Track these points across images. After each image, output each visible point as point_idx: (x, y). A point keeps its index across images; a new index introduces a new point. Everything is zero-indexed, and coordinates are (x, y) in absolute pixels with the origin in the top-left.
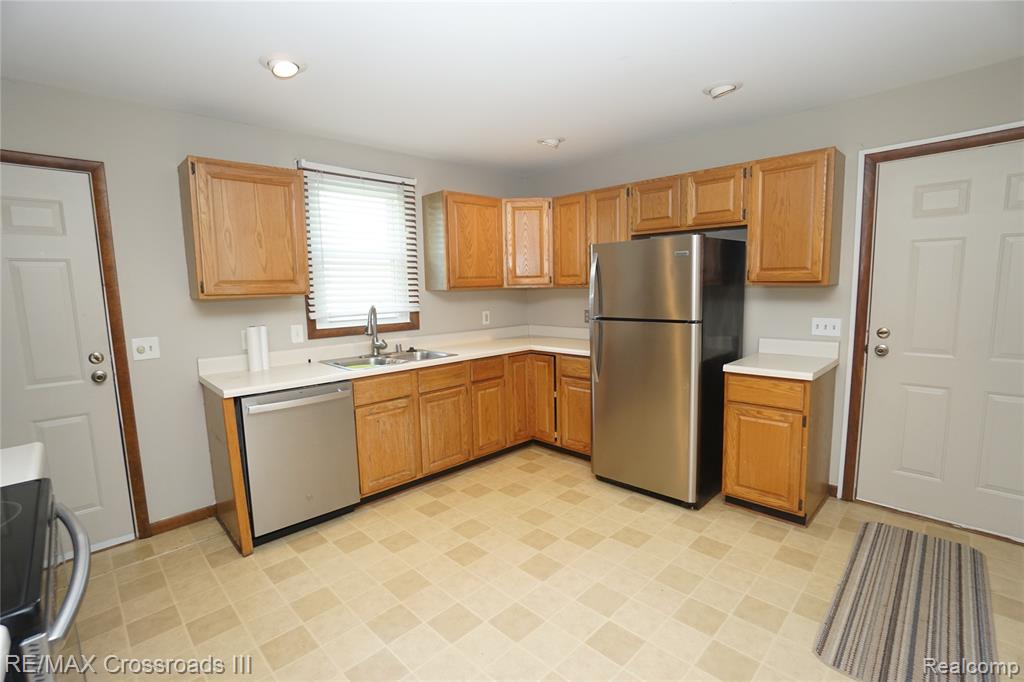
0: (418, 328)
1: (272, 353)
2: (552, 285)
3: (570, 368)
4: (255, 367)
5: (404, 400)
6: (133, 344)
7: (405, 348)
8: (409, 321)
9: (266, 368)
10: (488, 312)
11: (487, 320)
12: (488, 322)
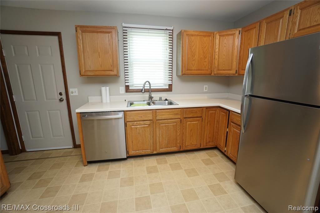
0: (171, 91)
1: (111, 96)
2: (237, 75)
3: (236, 119)
4: (104, 101)
5: (149, 122)
6: (70, 90)
7: (164, 99)
8: (168, 88)
9: (108, 101)
10: (207, 86)
11: (206, 90)
12: (207, 90)
